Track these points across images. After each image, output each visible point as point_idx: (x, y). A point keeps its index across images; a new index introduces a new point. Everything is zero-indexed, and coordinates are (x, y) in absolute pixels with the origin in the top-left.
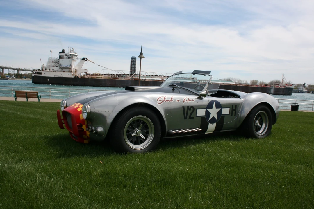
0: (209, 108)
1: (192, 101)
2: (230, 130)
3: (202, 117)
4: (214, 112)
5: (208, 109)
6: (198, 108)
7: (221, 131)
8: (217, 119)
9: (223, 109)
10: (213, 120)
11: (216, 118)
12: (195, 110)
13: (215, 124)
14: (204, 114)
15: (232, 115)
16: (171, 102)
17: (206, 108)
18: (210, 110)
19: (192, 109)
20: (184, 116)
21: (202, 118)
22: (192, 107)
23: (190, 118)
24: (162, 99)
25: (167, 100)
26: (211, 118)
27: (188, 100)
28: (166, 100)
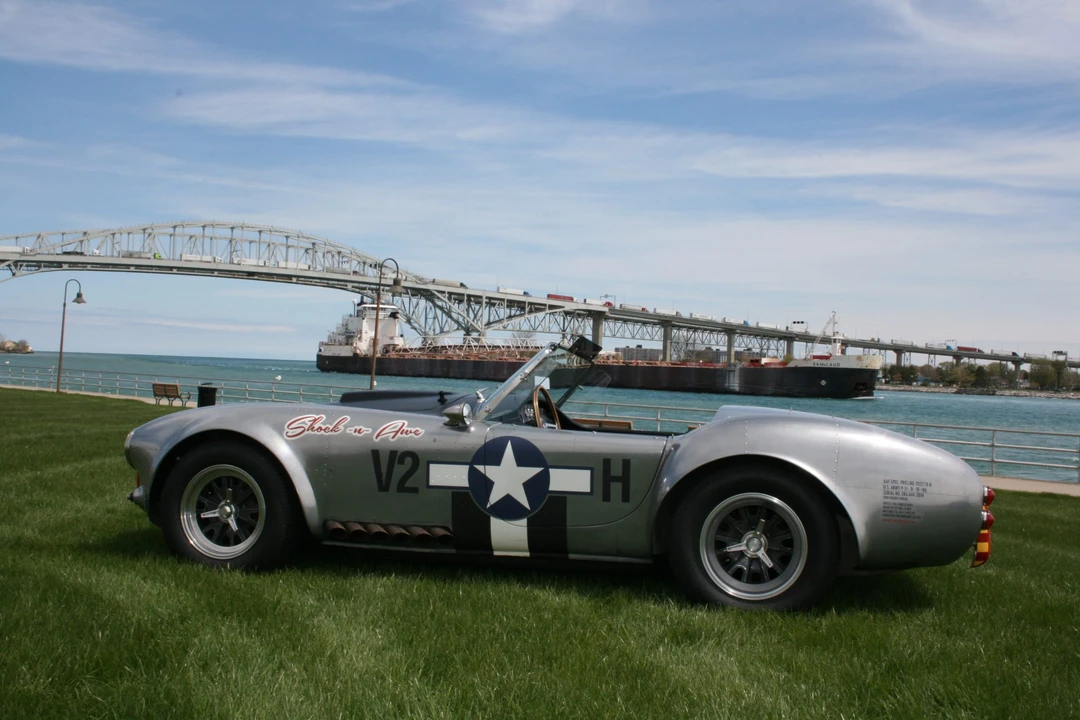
0: (485, 463)
1: (413, 435)
2: (621, 559)
3: (456, 493)
4: (508, 479)
5: (480, 468)
6: (435, 459)
7: (572, 556)
8: (527, 506)
9: (551, 471)
10: (508, 509)
11: (523, 500)
12: (422, 464)
13: (524, 522)
14: (465, 483)
15: (606, 497)
16: (333, 433)
17: (469, 460)
18: (490, 471)
19: (409, 461)
20: (379, 480)
21: (453, 493)
22: (412, 455)
23: (401, 488)
24: (304, 423)
25: (320, 428)
26: (495, 497)
27: (397, 432)
28: (316, 426)
